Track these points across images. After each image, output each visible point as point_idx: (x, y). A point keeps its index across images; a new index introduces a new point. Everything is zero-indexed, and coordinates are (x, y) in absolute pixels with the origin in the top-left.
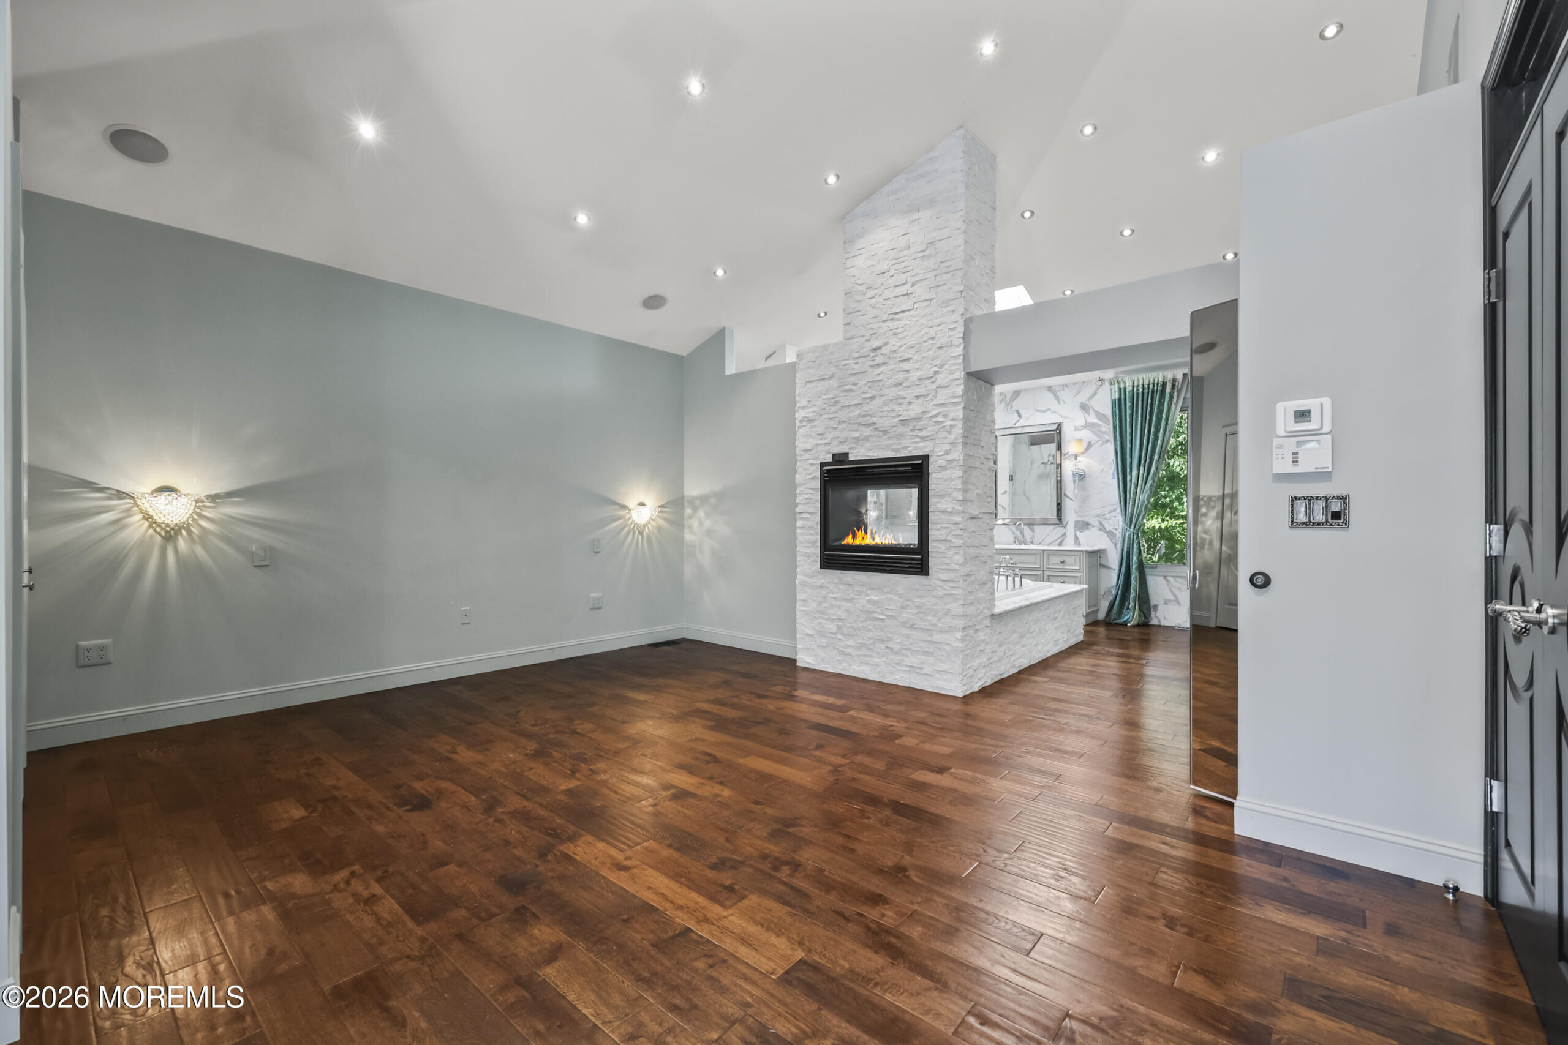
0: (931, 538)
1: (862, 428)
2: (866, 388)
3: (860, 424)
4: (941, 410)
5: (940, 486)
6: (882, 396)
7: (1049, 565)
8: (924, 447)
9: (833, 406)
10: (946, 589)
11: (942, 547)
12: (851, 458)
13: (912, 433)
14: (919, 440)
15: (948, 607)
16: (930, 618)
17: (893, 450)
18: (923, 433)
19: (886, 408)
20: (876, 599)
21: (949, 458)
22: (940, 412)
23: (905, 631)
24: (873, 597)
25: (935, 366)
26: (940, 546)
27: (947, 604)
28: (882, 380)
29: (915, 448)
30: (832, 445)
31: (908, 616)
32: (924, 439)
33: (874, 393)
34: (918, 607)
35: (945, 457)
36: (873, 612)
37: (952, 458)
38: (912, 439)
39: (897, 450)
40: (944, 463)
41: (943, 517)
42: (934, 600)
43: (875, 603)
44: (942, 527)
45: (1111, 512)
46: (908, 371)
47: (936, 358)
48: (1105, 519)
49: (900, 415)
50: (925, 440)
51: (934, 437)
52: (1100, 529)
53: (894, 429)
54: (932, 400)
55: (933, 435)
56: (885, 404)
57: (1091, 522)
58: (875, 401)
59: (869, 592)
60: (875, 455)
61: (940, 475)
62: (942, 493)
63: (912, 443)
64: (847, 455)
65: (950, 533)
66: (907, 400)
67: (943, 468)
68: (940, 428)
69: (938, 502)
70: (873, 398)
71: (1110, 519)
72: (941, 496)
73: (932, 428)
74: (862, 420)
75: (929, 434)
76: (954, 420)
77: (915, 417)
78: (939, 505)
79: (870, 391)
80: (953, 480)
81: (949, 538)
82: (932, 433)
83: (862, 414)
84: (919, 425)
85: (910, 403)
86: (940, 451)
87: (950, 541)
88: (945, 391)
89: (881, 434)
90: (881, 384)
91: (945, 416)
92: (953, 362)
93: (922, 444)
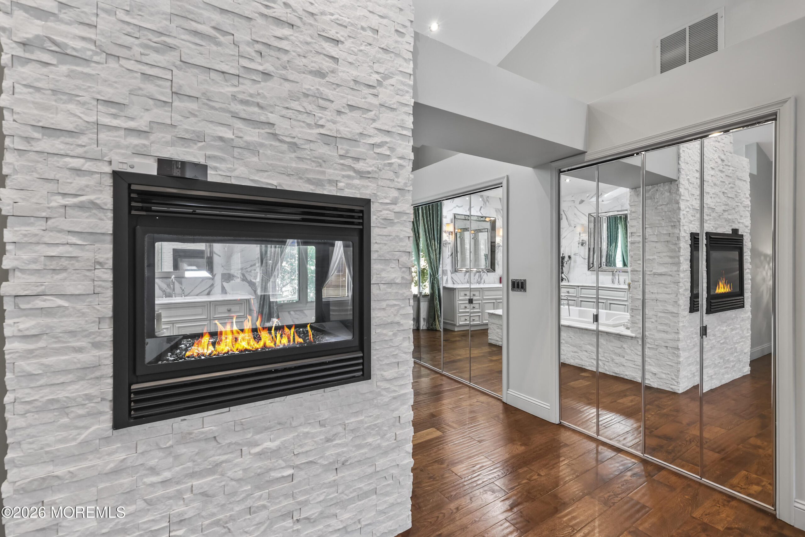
0: (373, 322)
1: (239, 124)
2: (250, 51)
3: (235, 116)
4: (387, 139)
5: (385, 247)
6: (286, 80)
7: (215, 315)
8: (363, 186)
9: (157, 50)
10: (395, 391)
11: (388, 332)
12: (212, 177)
13: (342, 161)
14: (352, 173)
15: (396, 414)
16: (370, 440)
17: (309, 181)
18: (360, 166)
19: (295, 105)
20: (273, 445)
21: (397, 208)
22: (386, 143)
23: (331, 477)
24: (268, 444)
25: (377, 73)
26: (385, 332)
27: (393, 411)
28: (286, 51)
29: (348, 186)
30: (152, 137)
31: (340, 450)
32: (362, 174)
33: (268, 67)
34: (352, 431)
35: (392, 207)
36: (271, 470)
37: (401, 210)
38: (343, 170)
39: (318, 183)
40: (391, 216)
41: (389, 290)
42: (376, 412)
43: (275, 453)
44: (387, 305)
45: (251, 266)
46: (335, 60)
47: (378, 62)
48: (247, 271)
49: (322, 126)
50: (362, 177)
51: (376, 176)
52: (243, 280)
53: (312, 146)
54: (374, 120)
55: (376, 172)
56: (293, 97)
57: (235, 274)
58: (270, 84)
59: (257, 437)
60: (275, 182)
61: (385, 231)
62: (388, 257)
63: (344, 176)
64: (204, 168)
65: (398, 311)
66: (333, 106)
67: (388, 222)
68: (385, 165)
69: (383, 270)
70: (266, 75)
71: (250, 272)
72: (387, 261)
73: (374, 162)
74: (237, 107)
75: (370, 169)
76: (402, 158)
77: (349, 136)
78: (384, 274)
79: (259, 59)
80: (401, 240)
81: (397, 319)
82: (373, 168)
83: (241, 96)
84: (355, 151)
85: (339, 112)
86: (385, 198)
87: (398, 323)
88: (391, 115)
89: (285, 147)
90: (285, 58)
91: (392, 149)
92: (401, 78)
93: (356, 182)
